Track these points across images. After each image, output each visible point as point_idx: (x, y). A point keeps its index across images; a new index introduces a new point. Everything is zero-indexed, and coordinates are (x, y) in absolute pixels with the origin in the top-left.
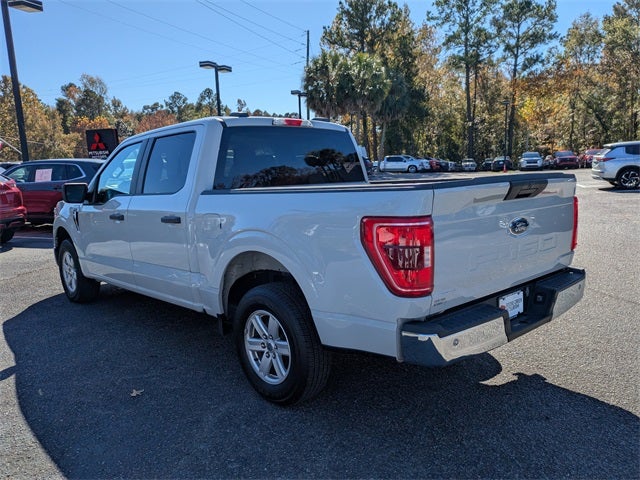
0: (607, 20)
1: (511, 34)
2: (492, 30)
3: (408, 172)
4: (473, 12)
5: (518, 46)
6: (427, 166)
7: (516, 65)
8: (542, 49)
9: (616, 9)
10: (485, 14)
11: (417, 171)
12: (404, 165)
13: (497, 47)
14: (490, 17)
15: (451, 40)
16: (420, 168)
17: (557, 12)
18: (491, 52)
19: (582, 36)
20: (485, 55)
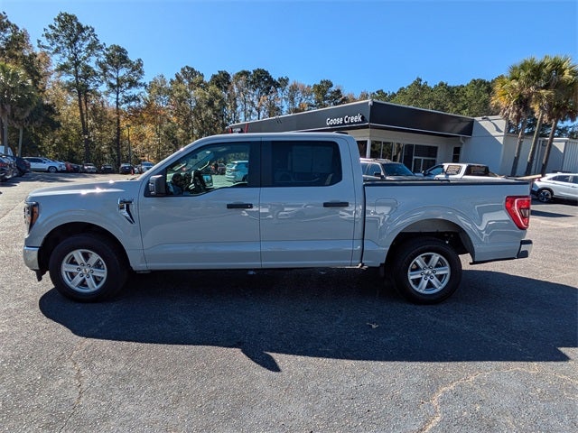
0: (172, 82)
1: (111, 76)
2: (97, 69)
3: (48, 171)
4: (80, 51)
5: (119, 86)
6: (64, 168)
7: (118, 99)
8: (134, 91)
9: (177, 76)
10: (89, 55)
11: (57, 171)
12: (45, 166)
13: (102, 82)
14: (94, 59)
15: (63, 68)
16: (59, 169)
17: (144, 68)
18: (97, 85)
19: (160, 88)
20: (91, 87)
